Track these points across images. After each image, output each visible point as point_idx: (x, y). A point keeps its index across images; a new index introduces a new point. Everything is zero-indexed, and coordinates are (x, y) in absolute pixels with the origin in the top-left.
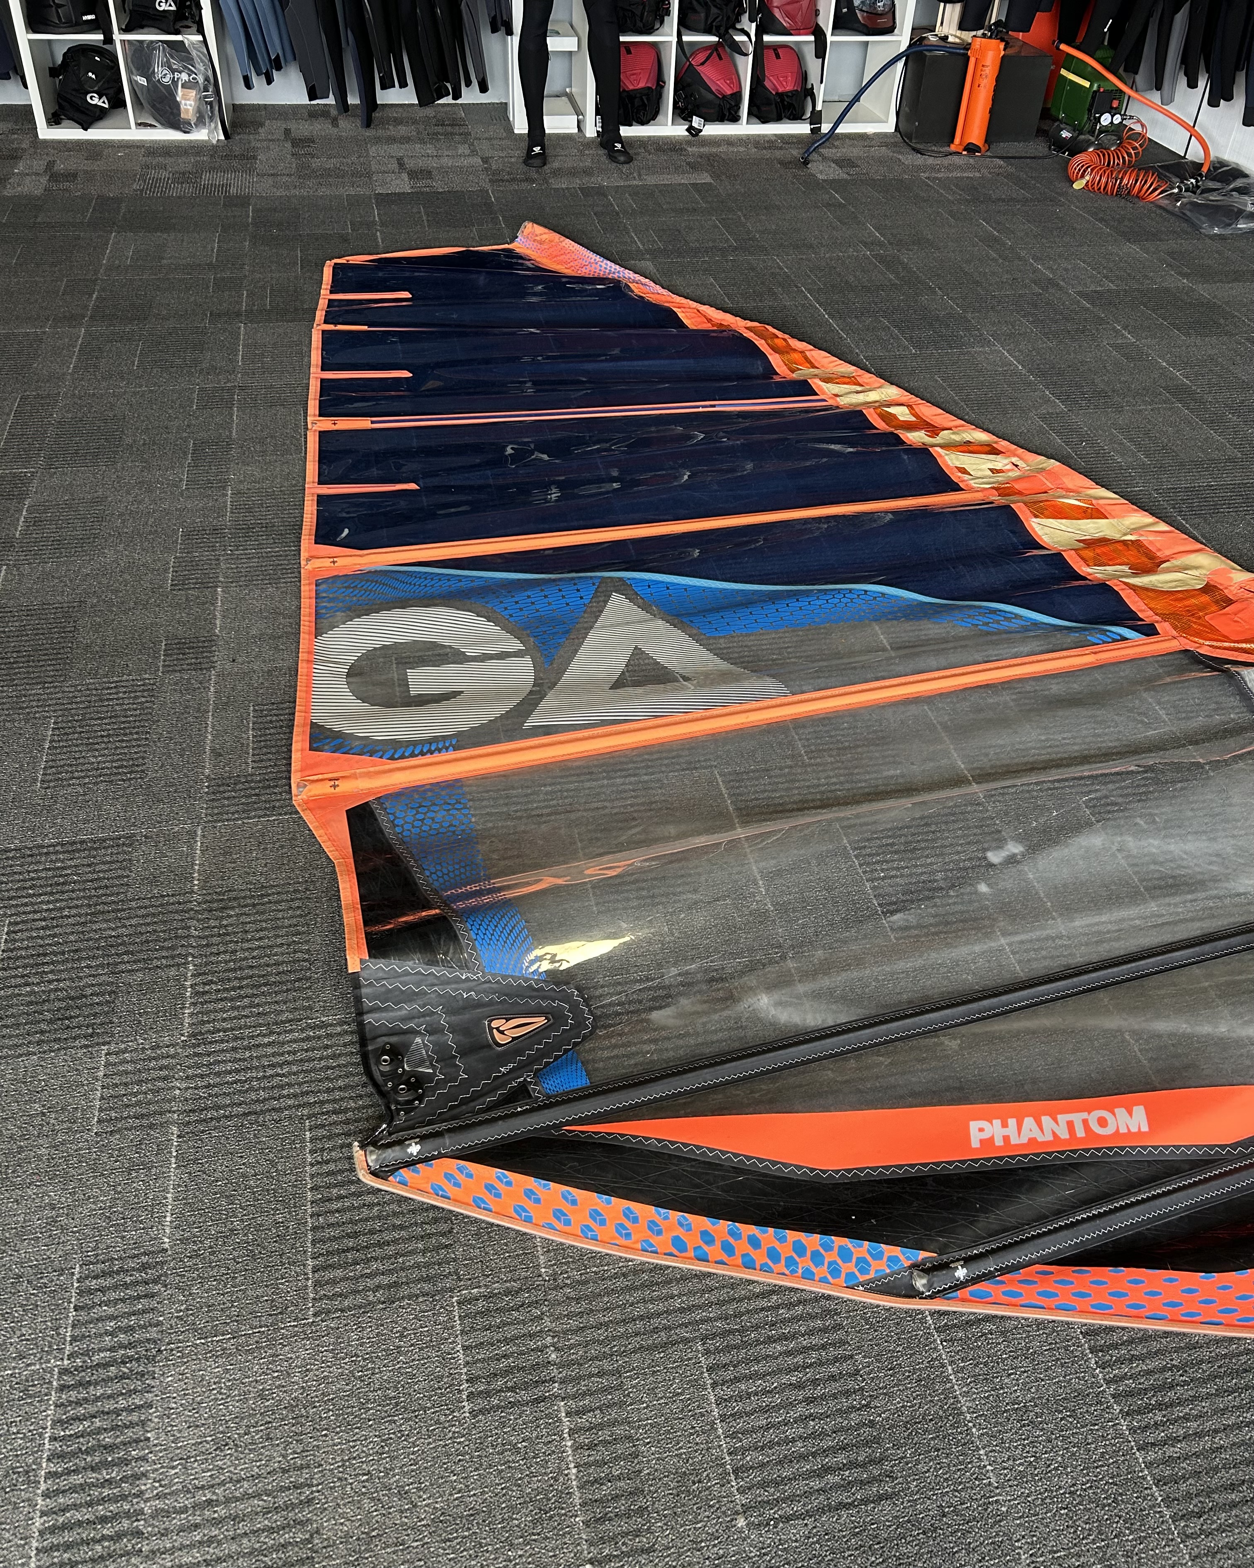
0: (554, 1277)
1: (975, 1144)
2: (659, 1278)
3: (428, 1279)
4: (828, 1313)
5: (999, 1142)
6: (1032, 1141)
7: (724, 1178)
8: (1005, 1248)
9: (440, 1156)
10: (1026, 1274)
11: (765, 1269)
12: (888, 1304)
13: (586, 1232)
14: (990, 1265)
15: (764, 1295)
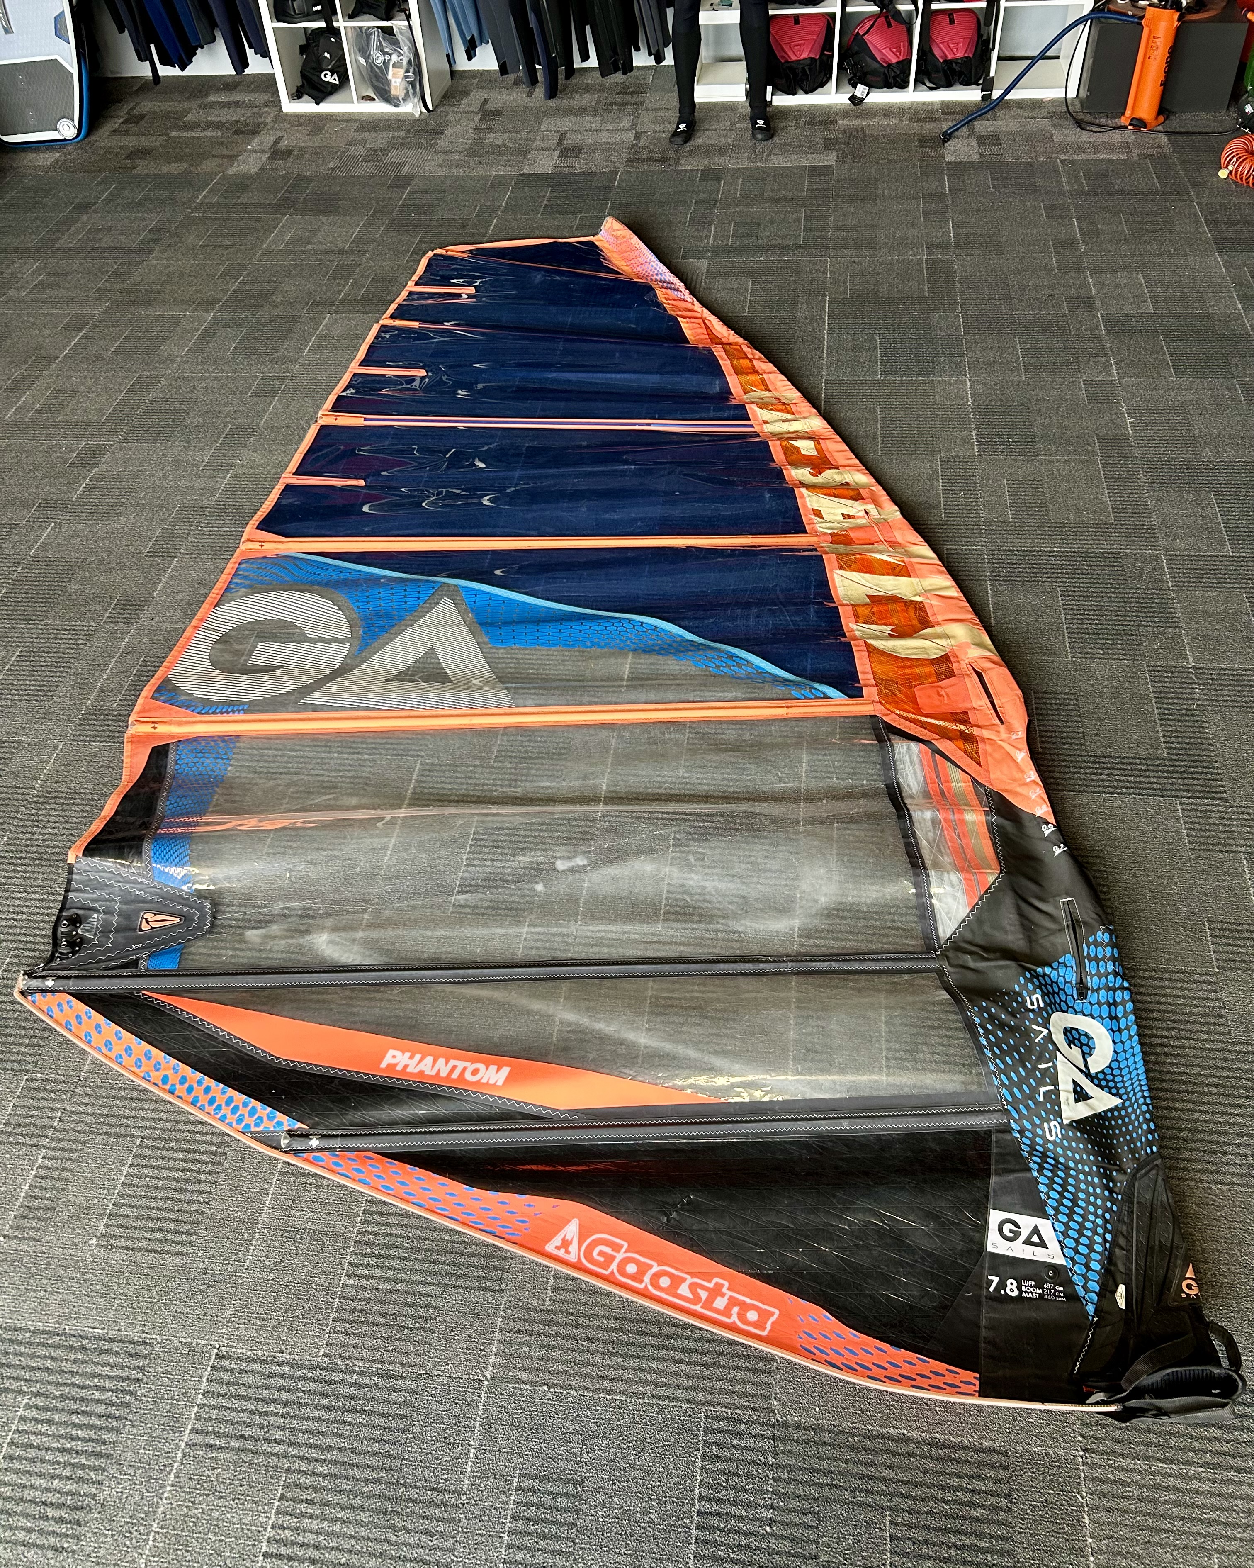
0: (86, 1079)
1: (383, 1065)
2: (141, 1096)
3: (19, 1062)
4: (224, 1144)
5: (399, 1068)
6: (421, 1073)
7: (214, 1047)
8: (356, 1135)
9: (64, 991)
10: (357, 1156)
11: (201, 1109)
12: (261, 1150)
13: (118, 1060)
14: (337, 1143)
15: (193, 1123)
